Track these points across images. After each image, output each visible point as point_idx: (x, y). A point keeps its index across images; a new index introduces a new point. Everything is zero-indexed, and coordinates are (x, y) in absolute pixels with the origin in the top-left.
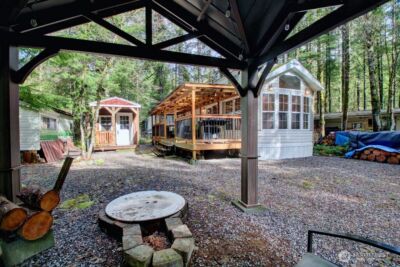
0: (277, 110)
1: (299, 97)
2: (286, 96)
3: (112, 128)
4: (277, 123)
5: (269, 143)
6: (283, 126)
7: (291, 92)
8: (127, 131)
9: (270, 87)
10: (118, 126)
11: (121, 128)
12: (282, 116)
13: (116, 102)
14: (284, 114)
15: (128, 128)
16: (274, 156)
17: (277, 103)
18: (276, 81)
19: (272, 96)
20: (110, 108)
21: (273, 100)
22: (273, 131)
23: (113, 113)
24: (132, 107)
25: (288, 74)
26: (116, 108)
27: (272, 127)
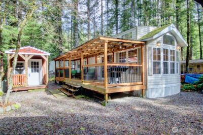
0: (162, 61)
1: (174, 51)
2: (167, 50)
3: (24, 72)
4: (162, 70)
5: (158, 85)
6: (166, 72)
7: (170, 47)
8: (37, 73)
9: (158, 43)
10: (30, 70)
11: (32, 71)
12: (165, 64)
13: (29, 50)
14: (166, 63)
15: (38, 71)
16: (161, 95)
17: (162, 55)
18: (161, 39)
19: (159, 50)
20: (24, 55)
21: (159, 53)
22: (160, 76)
23: (27, 59)
24: (42, 55)
25: (168, 34)
26: (29, 55)
27: (159, 73)
